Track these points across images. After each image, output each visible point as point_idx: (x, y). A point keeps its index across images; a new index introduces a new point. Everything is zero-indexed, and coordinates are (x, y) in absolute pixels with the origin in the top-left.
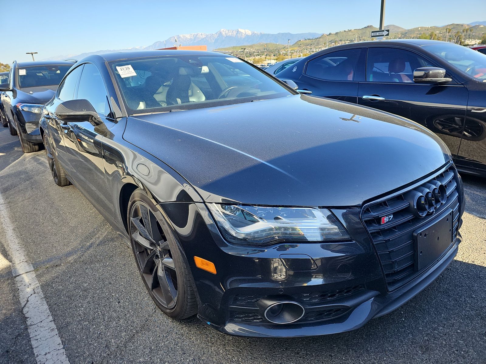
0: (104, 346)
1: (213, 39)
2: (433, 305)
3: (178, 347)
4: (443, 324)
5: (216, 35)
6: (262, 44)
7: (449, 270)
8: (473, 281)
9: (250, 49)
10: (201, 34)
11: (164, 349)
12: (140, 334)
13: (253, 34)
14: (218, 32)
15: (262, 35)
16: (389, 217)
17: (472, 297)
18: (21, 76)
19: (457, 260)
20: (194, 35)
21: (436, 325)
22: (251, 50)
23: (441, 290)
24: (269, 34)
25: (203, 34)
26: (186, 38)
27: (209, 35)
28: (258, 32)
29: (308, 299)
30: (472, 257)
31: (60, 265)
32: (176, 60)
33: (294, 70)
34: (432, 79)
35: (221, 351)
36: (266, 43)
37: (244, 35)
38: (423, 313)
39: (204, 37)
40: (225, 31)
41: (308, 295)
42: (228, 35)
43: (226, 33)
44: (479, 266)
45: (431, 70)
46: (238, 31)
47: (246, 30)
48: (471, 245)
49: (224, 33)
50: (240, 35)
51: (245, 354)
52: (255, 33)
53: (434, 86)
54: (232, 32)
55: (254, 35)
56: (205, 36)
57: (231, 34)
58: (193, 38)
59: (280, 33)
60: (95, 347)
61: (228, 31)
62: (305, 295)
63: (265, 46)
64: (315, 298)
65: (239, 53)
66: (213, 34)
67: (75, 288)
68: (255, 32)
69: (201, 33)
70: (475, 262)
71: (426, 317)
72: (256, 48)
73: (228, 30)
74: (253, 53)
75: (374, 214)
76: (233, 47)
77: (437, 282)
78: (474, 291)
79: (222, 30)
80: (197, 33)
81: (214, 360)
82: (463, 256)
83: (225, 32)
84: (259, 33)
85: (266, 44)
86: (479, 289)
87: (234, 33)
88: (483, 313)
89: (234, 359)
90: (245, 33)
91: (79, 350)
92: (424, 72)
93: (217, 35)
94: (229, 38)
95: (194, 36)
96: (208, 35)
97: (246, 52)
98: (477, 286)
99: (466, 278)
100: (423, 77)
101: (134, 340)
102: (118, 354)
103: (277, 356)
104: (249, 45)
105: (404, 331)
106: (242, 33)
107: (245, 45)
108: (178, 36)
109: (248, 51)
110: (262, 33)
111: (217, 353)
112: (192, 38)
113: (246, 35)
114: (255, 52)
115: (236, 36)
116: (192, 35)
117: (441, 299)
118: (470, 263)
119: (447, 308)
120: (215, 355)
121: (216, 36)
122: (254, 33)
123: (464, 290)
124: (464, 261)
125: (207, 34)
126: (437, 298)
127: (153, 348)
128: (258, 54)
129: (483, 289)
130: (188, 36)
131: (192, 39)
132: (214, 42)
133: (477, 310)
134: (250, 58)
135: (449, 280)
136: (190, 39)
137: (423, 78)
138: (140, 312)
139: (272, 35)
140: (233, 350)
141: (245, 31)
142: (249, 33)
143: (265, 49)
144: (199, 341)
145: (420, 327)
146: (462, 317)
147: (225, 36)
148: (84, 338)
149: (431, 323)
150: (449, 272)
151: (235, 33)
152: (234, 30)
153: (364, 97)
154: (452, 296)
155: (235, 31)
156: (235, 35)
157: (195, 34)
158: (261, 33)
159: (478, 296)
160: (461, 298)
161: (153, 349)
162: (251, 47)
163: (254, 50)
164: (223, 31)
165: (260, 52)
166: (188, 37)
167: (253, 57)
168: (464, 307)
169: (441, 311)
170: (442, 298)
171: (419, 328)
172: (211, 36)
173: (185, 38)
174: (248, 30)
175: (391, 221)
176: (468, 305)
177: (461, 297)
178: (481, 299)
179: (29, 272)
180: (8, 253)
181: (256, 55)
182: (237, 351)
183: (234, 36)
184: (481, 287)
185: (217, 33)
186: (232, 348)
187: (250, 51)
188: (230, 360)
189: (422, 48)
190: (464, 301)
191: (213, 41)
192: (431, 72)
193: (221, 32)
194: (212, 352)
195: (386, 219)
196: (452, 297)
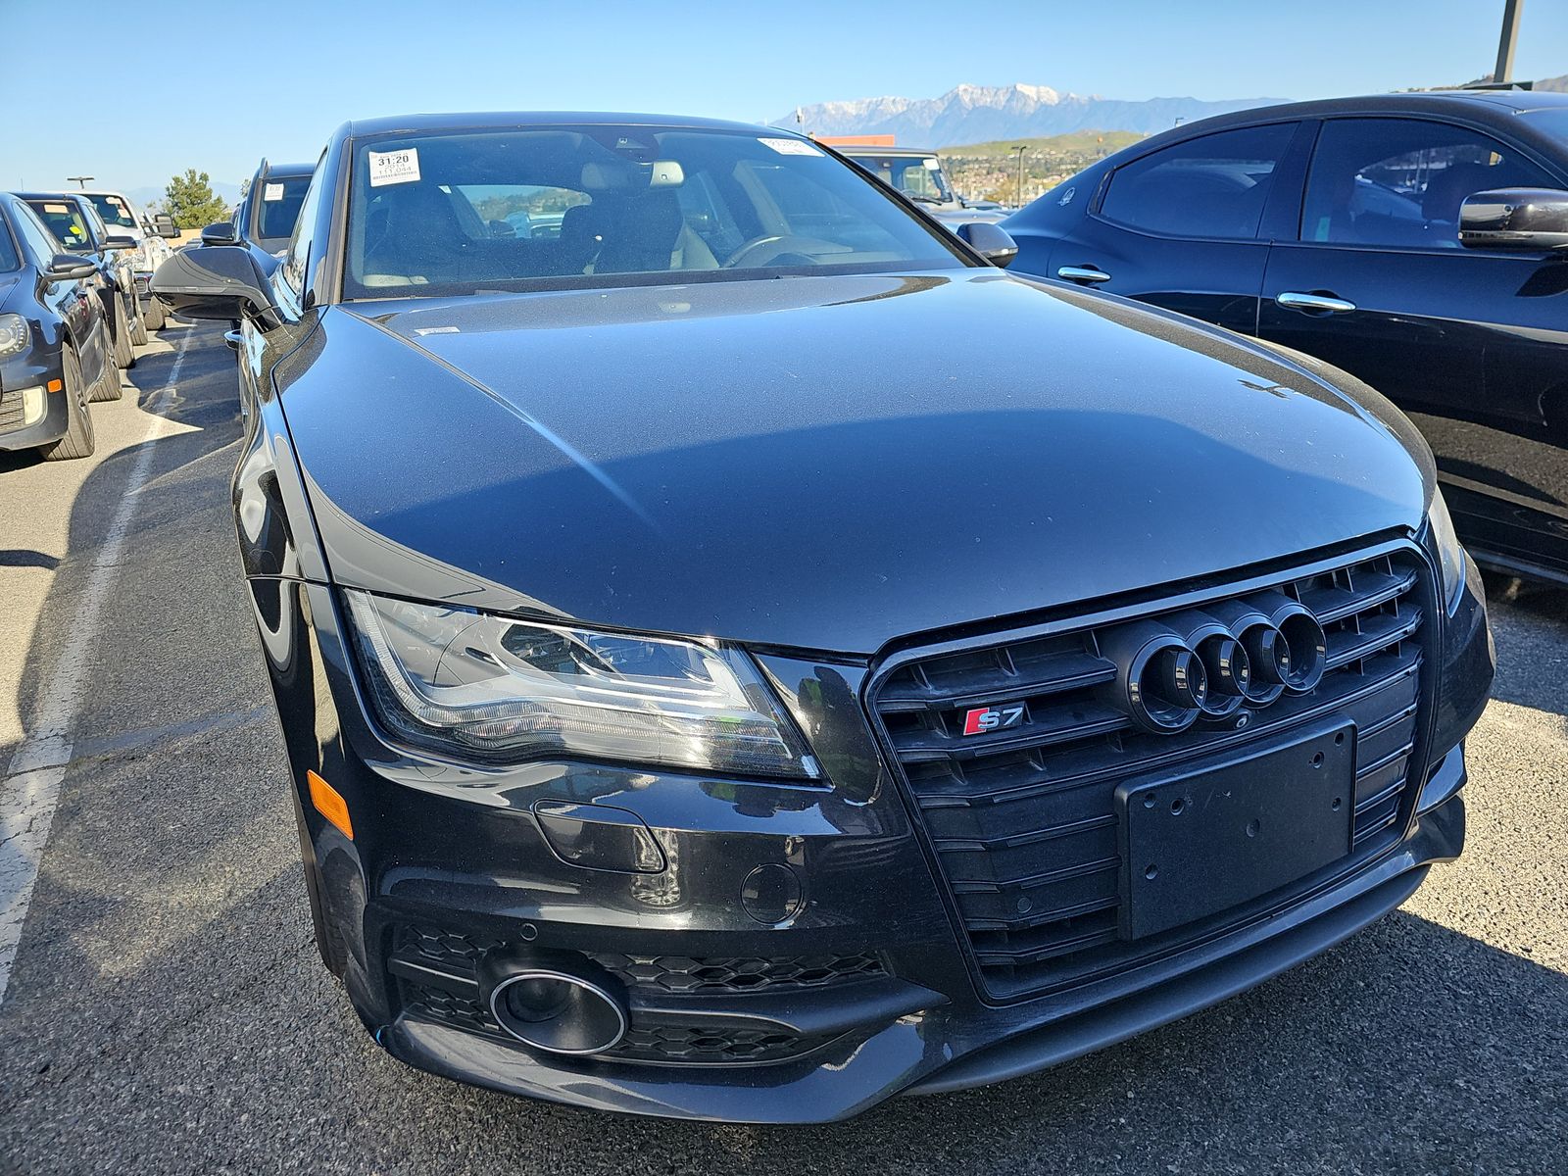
0: (109, 1023)
1: (930, 118)
2: (1271, 1087)
3: (308, 1072)
4: (1272, 1168)
5: (939, 103)
6: (1090, 134)
7: (1407, 964)
8: (1488, 1025)
9: (1048, 150)
10: (894, 101)
11: (267, 1067)
12: (225, 1007)
13: (1065, 103)
14: (946, 95)
15: (1095, 106)
16: (1005, 712)
17: (1451, 1086)
18: (269, 203)
19: (1464, 932)
20: (870, 103)
21: (1243, 1170)
22: (1053, 152)
23: (1336, 1036)
24: (1117, 103)
25: (898, 99)
26: (844, 113)
27: (918, 104)
28: (1080, 93)
29: (653, 979)
30: (1534, 931)
31: (142, 758)
32: (578, 138)
33: (1066, 200)
34: (1531, 236)
35: (431, 1110)
36: (1106, 131)
37: (1032, 104)
38: (1214, 1110)
39: (900, 109)
40: (970, 90)
41: (651, 962)
42: (981, 103)
43: (974, 96)
44: (1544, 968)
45: (1531, 198)
46: (1015, 92)
47: (1042, 88)
48: (1554, 883)
49: (966, 99)
50: (1020, 105)
51: (500, 1136)
52: (1072, 98)
53: (1550, 263)
54: (993, 94)
55: (1066, 105)
56: (905, 108)
57: (989, 100)
58: (864, 113)
59: (1157, 98)
60: (84, 1021)
61: (980, 92)
62: (638, 962)
63: (1101, 140)
64: (681, 979)
65: (1011, 163)
66: (929, 101)
67: (138, 834)
68: (1072, 95)
69: (892, 98)
70: (1533, 953)
71: (1216, 1130)
72: (1070, 149)
73: (982, 89)
74: (1059, 165)
75: (937, 693)
76: (994, 143)
77: (1332, 1002)
78: (1472, 1066)
79: (962, 87)
80: (880, 99)
81: (392, 1136)
82: (1495, 920)
83: (972, 93)
84: (1086, 98)
85: (1107, 136)
86: (1497, 1059)
87: (1001, 98)
88: (1468, 1156)
89: (452, 1146)
90: (1036, 99)
91: (35, 1023)
92: (1505, 206)
93: (944, 104)
94: (983, 114)
95: (868, 106)
96: (914, 104)
97: (1035, 161)
98: (1493, 1046)
99: (1462, 1005)
100: (1501, 226)
101: (200, 1022)
102: (129, 1055)
103: (599, 1164)
104: (1047, 138)
105: (1104, 1166)
106: (1028, 96)
107: (1035, 137)
108: (820, 105)
109: (1040, 156)
110: (1095, 98)
111: (413, 1113)
112: (861, 112)
113: (1039, 104)
114: (1066, 159)
115: (1005, 106)
116: (864, 105)
117: (1317, 1073)
118: (1510, 951)
119: (1321, 1111)
120: (403, 1121)
121: (940, 108)
122: (1066, 99)
123: (1431, 1053)
124: (1490, 942)
125: (913, 101)
126: (1301, 1066)
127: (235, 1058)
128: (1074, 166)
129: (1515, 1062)
130: (851, 108)
131: (861, 115)
132: (930, 126)
133: (1446, 1141)
134: (1045, 181)
135: (1385, 1005)
136: (855, 117)
137: (1501, 229)
138: (270, 935)
139: (1132, 104)
140: (471, 1117)
141: (1038, 92)
142: (1051, 96)
143: (1098, 153)
144: (381, 1063)
145: (1173, 1163)
146: (1367, 1154)
147: (971, 107)
148: (71, 987)
149: (1227, 1158)
150: (1404, 974)
151: (1003, 99)
152: (1002, 89)
153: (1283, 298)
154: (1369, 1066)
155: (1005, 91)
156: (1003, 103)
157: (875, 99)
158: (1092, 99)
159: (1477, 1087)
160: (1400, 1081)
161: (235, 1062)
162: (1054, 143)
163: (1061, 156)
164: (965, 90)
165: (1080, 162)
166: (850, 111)
167: (1056, 177)
168: (1396, 1118)
169: (1290, 1117)
170: (1321, 1068)
171: (1169, 1167)
172: (922, 108)
173: (841, 112)
174: (1048, 89)
175: (1010, 728)
176: (1419, 1115)
177: (1403, 1076)
178: (1484, 1098)
179: (55, 767)
180: (36, 705)
181: (1067, 170)
182: (480, 1122)
183: (1001, 108)
184: (1509, 1053)
185: (946, 98)
186: (469, 1107)
187: (1048, 156)
188: (440, 1147)
189: (1524, 120)
190: (1411, 1095)
191: (930, 124)
192: (1531, 208)
193: (958, 95)
194: (400, 1107)
195: (987, 719)
196: (1366, 1070)
